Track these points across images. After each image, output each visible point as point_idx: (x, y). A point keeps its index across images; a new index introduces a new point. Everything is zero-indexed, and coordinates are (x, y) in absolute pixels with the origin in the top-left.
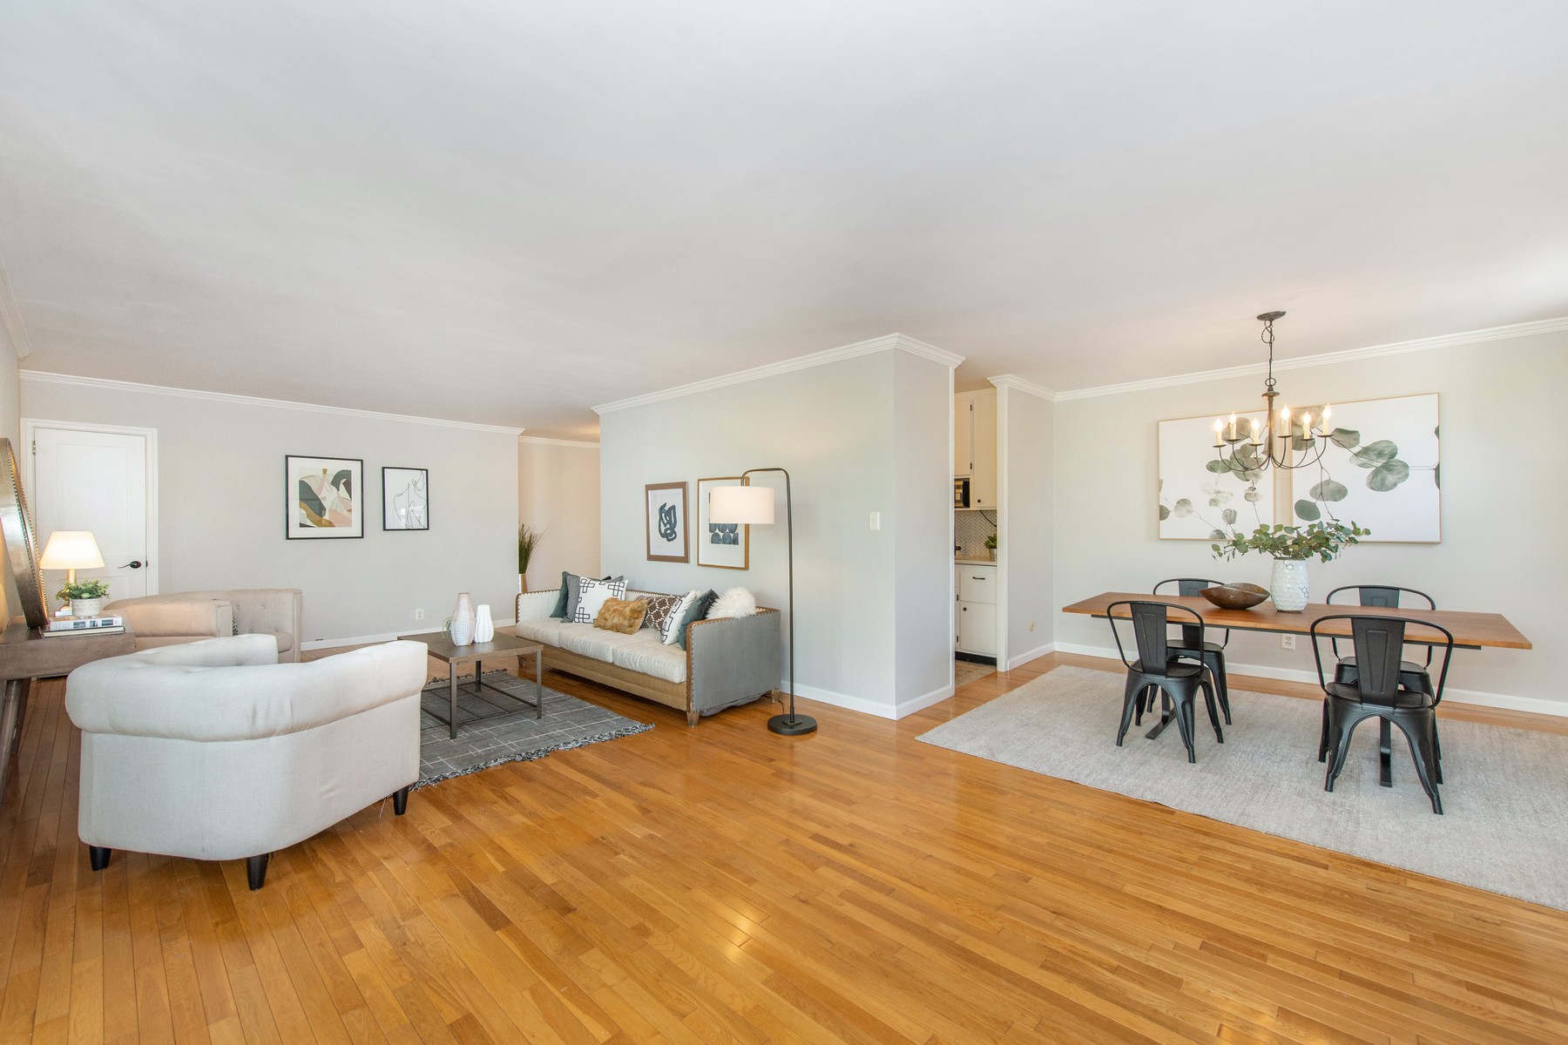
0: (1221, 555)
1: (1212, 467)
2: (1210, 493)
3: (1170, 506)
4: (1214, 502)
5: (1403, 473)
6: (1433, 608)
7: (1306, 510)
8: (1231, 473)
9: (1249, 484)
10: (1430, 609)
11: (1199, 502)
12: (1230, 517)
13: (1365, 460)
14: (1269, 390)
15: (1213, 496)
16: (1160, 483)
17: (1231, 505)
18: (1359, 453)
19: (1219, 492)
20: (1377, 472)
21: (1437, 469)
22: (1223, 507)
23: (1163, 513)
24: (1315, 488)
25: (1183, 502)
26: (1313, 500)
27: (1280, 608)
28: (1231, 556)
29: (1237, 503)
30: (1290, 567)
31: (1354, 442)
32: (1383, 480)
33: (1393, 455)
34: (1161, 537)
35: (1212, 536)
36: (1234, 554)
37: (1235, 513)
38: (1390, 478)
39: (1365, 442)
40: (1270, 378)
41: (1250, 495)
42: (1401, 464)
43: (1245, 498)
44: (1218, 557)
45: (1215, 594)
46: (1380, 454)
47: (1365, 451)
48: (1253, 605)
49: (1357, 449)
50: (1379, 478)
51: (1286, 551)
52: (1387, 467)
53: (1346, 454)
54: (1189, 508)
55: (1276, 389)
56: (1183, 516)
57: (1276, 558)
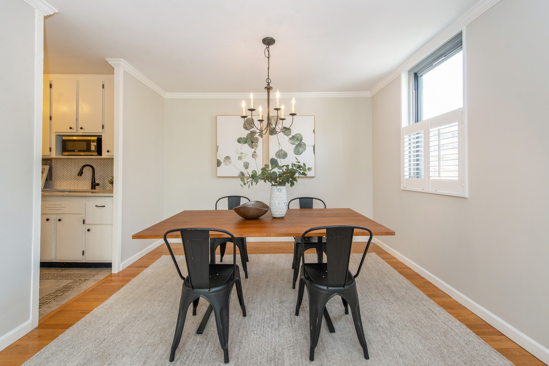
0: (245, 184)
1: (239, 141)
2: (238, 154)
3: (222, 160)
4: (240, 158)
5: (304, 148)
6: (325, 208)
7: (274, 163)
8: (247, 144)
9: (253, 150)
10: (324, 208)
11: (234, 158)
12: (246, 166)
13: (293, 141)
14: (268, 85)
15: (239, 155)
16: (217, 147)
17: (246, 160)
18: (291, 138)
19: (242, 153)
20: (296, 147)
21: (314, 147)
22: (244, 160)
23: (219, 163)
24: (277, 153)
25: (227, 158)
26: (276, 158)
27: (275, 216)
28: (251, 184)
29: (249, 159)
30: (279, 190)
31: (289, 133)
32: (299, 150)
33: (301, 140)
34: (218, 176)
35: (239, 175)
36: (252, 183)
37: (248, 163)
38: (301, 150)
39: (293, 134)
40: (268, 79)
41: (254, 155)
42: (304, 144)
43: (252, 156)
44: (243, 186)
45: (242, 210)
46: (297, 139)
47: (293, 138)
48: (262, 215)
49: (290, 137)
50: (297, 149)
51: (276, 182)
52: (299, 145)
53: (287, 138)
54: (230, 161)
55: (271, 85)
56: (227, 165)
57: (273, 185)
